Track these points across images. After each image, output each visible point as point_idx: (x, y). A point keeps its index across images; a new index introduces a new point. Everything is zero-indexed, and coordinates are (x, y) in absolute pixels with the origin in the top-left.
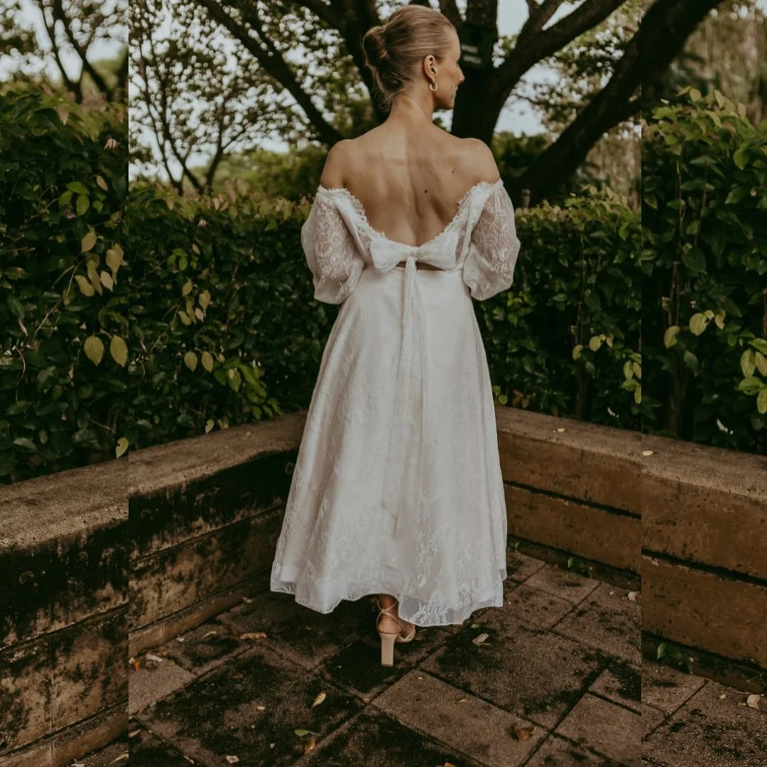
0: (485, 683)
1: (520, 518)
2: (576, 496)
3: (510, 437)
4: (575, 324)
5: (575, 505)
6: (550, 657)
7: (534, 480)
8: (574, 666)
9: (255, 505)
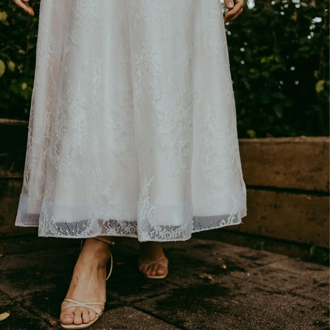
0: (203, 321)
1: (266, 218)
2: (318, 188)
3: (258, 146)
4: (317, 69)
5: (317, 198)
6: (285, 310)
7: (279, 180)
8: (314, 318)
9: (12, 168)
